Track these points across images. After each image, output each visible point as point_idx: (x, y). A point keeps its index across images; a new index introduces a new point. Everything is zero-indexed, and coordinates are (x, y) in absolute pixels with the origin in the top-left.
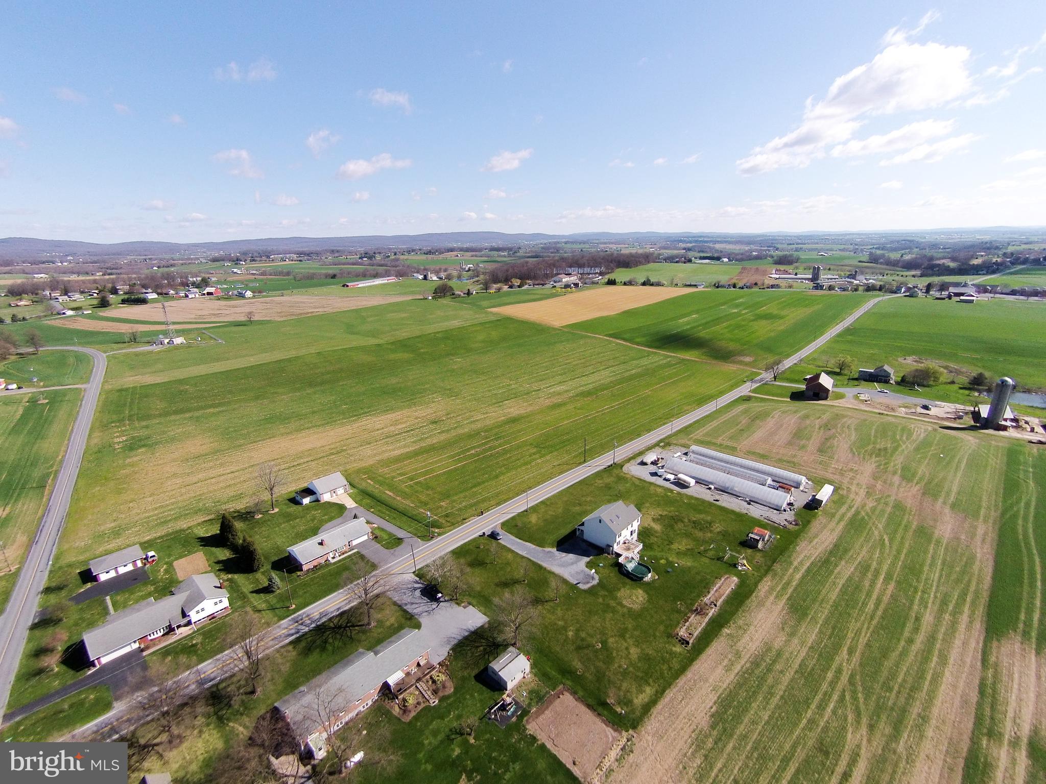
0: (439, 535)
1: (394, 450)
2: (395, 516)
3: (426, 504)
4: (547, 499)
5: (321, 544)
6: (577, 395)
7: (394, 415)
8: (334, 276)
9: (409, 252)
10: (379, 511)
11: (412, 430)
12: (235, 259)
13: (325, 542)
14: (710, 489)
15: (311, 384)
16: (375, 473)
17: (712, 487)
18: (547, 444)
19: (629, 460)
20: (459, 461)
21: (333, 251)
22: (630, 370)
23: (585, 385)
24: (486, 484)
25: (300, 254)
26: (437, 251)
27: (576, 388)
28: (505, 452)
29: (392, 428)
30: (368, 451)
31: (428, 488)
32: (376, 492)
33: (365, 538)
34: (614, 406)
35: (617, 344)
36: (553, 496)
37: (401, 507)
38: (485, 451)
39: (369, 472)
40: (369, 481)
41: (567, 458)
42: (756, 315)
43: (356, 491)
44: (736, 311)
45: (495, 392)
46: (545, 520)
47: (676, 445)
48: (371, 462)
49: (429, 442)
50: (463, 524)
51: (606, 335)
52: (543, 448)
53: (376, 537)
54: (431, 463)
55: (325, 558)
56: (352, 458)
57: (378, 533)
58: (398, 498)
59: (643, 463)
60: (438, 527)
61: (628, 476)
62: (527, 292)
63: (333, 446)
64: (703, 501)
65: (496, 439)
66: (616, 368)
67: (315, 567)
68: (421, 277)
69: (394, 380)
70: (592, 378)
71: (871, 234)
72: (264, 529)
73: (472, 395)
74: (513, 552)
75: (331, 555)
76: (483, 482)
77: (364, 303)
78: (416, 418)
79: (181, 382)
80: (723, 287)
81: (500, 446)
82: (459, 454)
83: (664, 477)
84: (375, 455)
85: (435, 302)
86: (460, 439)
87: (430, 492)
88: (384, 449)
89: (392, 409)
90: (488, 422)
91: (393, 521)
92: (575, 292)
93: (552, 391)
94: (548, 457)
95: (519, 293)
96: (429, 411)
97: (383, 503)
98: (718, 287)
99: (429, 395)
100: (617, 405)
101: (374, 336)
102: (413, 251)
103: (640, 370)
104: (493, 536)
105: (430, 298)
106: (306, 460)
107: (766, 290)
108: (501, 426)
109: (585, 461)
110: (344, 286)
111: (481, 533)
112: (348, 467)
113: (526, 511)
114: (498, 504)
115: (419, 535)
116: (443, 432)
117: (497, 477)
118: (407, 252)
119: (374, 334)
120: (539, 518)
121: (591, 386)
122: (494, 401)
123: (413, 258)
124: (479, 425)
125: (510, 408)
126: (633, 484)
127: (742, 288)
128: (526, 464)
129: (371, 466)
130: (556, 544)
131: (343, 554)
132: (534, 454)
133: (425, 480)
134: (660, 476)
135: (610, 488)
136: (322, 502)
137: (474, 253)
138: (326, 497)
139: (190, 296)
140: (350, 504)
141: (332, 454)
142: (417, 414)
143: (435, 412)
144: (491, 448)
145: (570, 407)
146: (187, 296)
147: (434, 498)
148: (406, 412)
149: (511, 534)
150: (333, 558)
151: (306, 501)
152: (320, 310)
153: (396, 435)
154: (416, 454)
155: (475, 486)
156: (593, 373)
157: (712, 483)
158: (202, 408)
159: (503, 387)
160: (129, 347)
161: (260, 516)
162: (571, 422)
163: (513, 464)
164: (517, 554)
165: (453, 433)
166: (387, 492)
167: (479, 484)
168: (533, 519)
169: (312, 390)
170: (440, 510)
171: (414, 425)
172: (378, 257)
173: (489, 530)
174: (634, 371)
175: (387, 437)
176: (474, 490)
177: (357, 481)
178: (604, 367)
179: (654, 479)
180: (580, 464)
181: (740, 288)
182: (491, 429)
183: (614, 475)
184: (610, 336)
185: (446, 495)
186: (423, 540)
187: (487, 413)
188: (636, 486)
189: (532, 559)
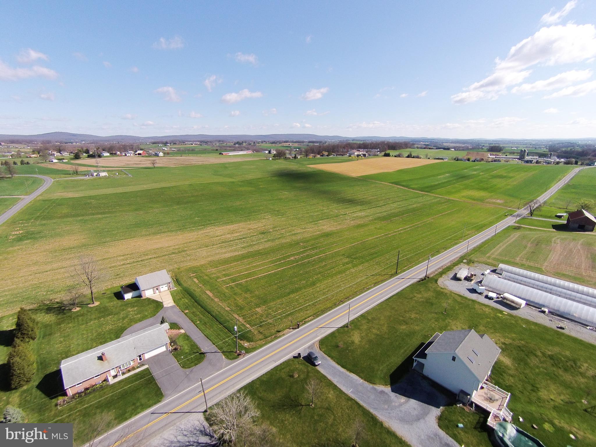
0: (248, 351)
1: (225, 253)
2: (206, 320)
3: (241, 309)
4: (368, 312)
5: (100, 358)
6: (375, 219)
7: (232, 226)
8: (217, 150)
9: (262, 142)
10: (193, 313)
11: (244, 238)
12: (165, 143)
13: (107, 355)
14: (544, 312)
15: (178, 203)
16: (202, 273)
17: (547, 310)
18: (358, 255)
19: (441, 274)
20: (280, 266)
21: (220, 141)
22: (412, 205)
23: (380, 213)
24: (303, 290)
25: (201, 142)
26: (278, 142)
27: (374, 214)
28: (321, 260)
29: (229, 236)
30: (204, 252)
31: (247, 291)
32: (197, 292)
33: (163, 349)
34: (407, 228)
35: (398, 188)
36: (373, 309)
37: (215, 310)
38: (303, 258)
39: (196, 271)
40: (195, 280)
41: (378, 269)
42: (492, 176)
43: (180, 288)
44: (475, 173)
45: (312, 214)
46: (370, 341)
47: (479, 262)
48: (203, 262)
49: (256, 248)
50: (276, 338)
51: (389, 183)
52: (354, 258)
53: (176, 349)
54: (255, 266)
55: (103, 377)
56: (189, 258)
57: (181, 342)
58: (216, 300)
59: (456, 278)
60: (249, 340)
61: (446, 291)
62: (332, 158)
63: (177, 247)
64: (546, 329)
65: (313, 249)
66: (401, 203)
67: (87, 389)
68: (267, 152)
69: (238, 203)
70: (384, 209)
71: (541, 140)
72: (70, 325)
73: (294, 215)
74: (335, 387)
75: (113, 373)
76: (300, 289)
77: (229, 160)
78: (249, 229)
79: (90, 197)
80: (461, 160)
81: (316, 254)
82: (280, 260)
83: (485, 294)
84: (208, 256)
85: (273, 161)
86: (281, 247)
87: (248, 295)
88: (217, 252)
89: (232, 222)
90: (306, 235)
91: (203, 328)
92: (364, 159)
93: (355, 215)
94: (360, 267)
95: (327, 158)
96: (260, 225)
97: (200, 305)
98: (457, 160)
99: (262, 213)
100: (409, 228)
101: (231, 177)
102: (264, 142)
103: (419, 205)
104: (310, 359)
105: (271, 159)
106: (149, 257)
107: (491, 163)
108: (317, 239)
109: (396, 273)
110: (220, 154)
111: (295, 353)
112: (182, 265)
113: (346, 326)
114: (316, 315)
115: (225, 349)
116: (268, 241)
117: (313, 284)
118: (261, 142)
119: (230, 176)
120: (362, 338)
121: (385, 214)
122: (311, 220)
123: (264, 145)
124: (299, 237)
125: (324, 225)
126: (455, 300)
127: (474, 161)
128: (340, 272)
129: (202, 266)
130: (389, 380)
131: (129, 371)
132: (347, 263)
133: (246, 281)
134: (480, 294)
135: (432, 304)
136: (144, 298)
137: (300, 144)
138: (148, 294)
139: (127, 155)
140: (168, 302)
141: (173, 253)
142: (250, 226)
143: (264, 226)
144: (308, 256)
145: (372, 227)
146: (126, 155)
147: (251, 302)
148: (242, 225)
149: (332, 358)
150: (115, 377)
151: (128, 296)
152: (201, 163)
153: (231, 241)
154: (243, 257)
155: (293, 292)
156: (385, 205)
157: (544, 306)
158: (93, 214)
159: (318, 211)
160: (72, 177)
161: (78, 309)
162: (375, 238)
163: (329, 272)
164: (341, 391)
165: (277, 242)
166: (208, 292)
167: (297, 290)
168: (356, 338)
169: (178, 206)
170: (255, 317)
171: (246, 234)
172: (244, 144)
173: (305, 349)
174: (415, 206)
175: (223, 242)
176: (292, 296)
177: (185, 278)
178: (391, 202)
179: (474, 296)
180: (392, 276)
181: (472, 161)
182: (308, 241)
183: (432, 290)
184: (392, 183)
185: (263, 301)
186: (227, 357)
187: (305, 228)
188: (460, 303)
189: (361, 403)
